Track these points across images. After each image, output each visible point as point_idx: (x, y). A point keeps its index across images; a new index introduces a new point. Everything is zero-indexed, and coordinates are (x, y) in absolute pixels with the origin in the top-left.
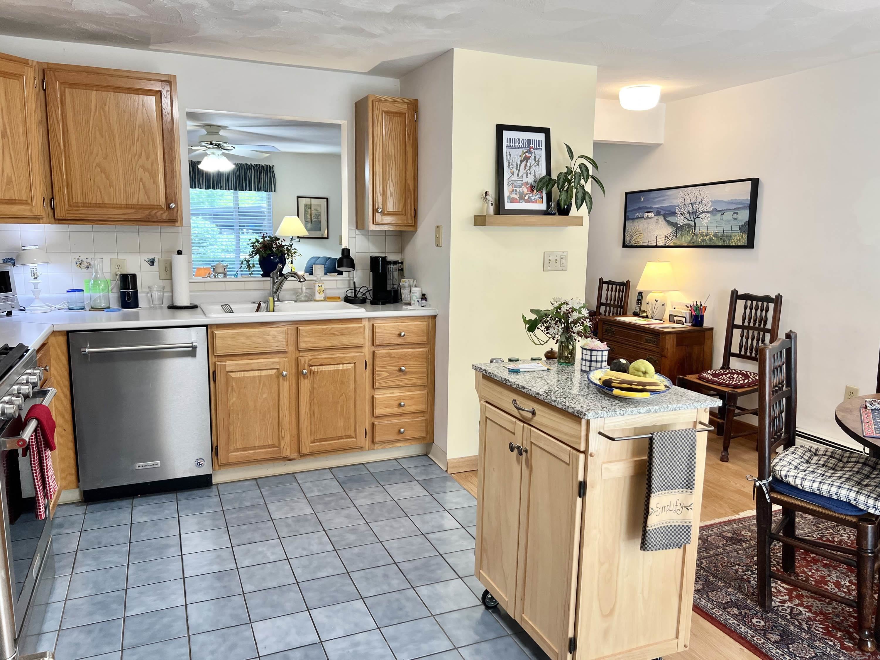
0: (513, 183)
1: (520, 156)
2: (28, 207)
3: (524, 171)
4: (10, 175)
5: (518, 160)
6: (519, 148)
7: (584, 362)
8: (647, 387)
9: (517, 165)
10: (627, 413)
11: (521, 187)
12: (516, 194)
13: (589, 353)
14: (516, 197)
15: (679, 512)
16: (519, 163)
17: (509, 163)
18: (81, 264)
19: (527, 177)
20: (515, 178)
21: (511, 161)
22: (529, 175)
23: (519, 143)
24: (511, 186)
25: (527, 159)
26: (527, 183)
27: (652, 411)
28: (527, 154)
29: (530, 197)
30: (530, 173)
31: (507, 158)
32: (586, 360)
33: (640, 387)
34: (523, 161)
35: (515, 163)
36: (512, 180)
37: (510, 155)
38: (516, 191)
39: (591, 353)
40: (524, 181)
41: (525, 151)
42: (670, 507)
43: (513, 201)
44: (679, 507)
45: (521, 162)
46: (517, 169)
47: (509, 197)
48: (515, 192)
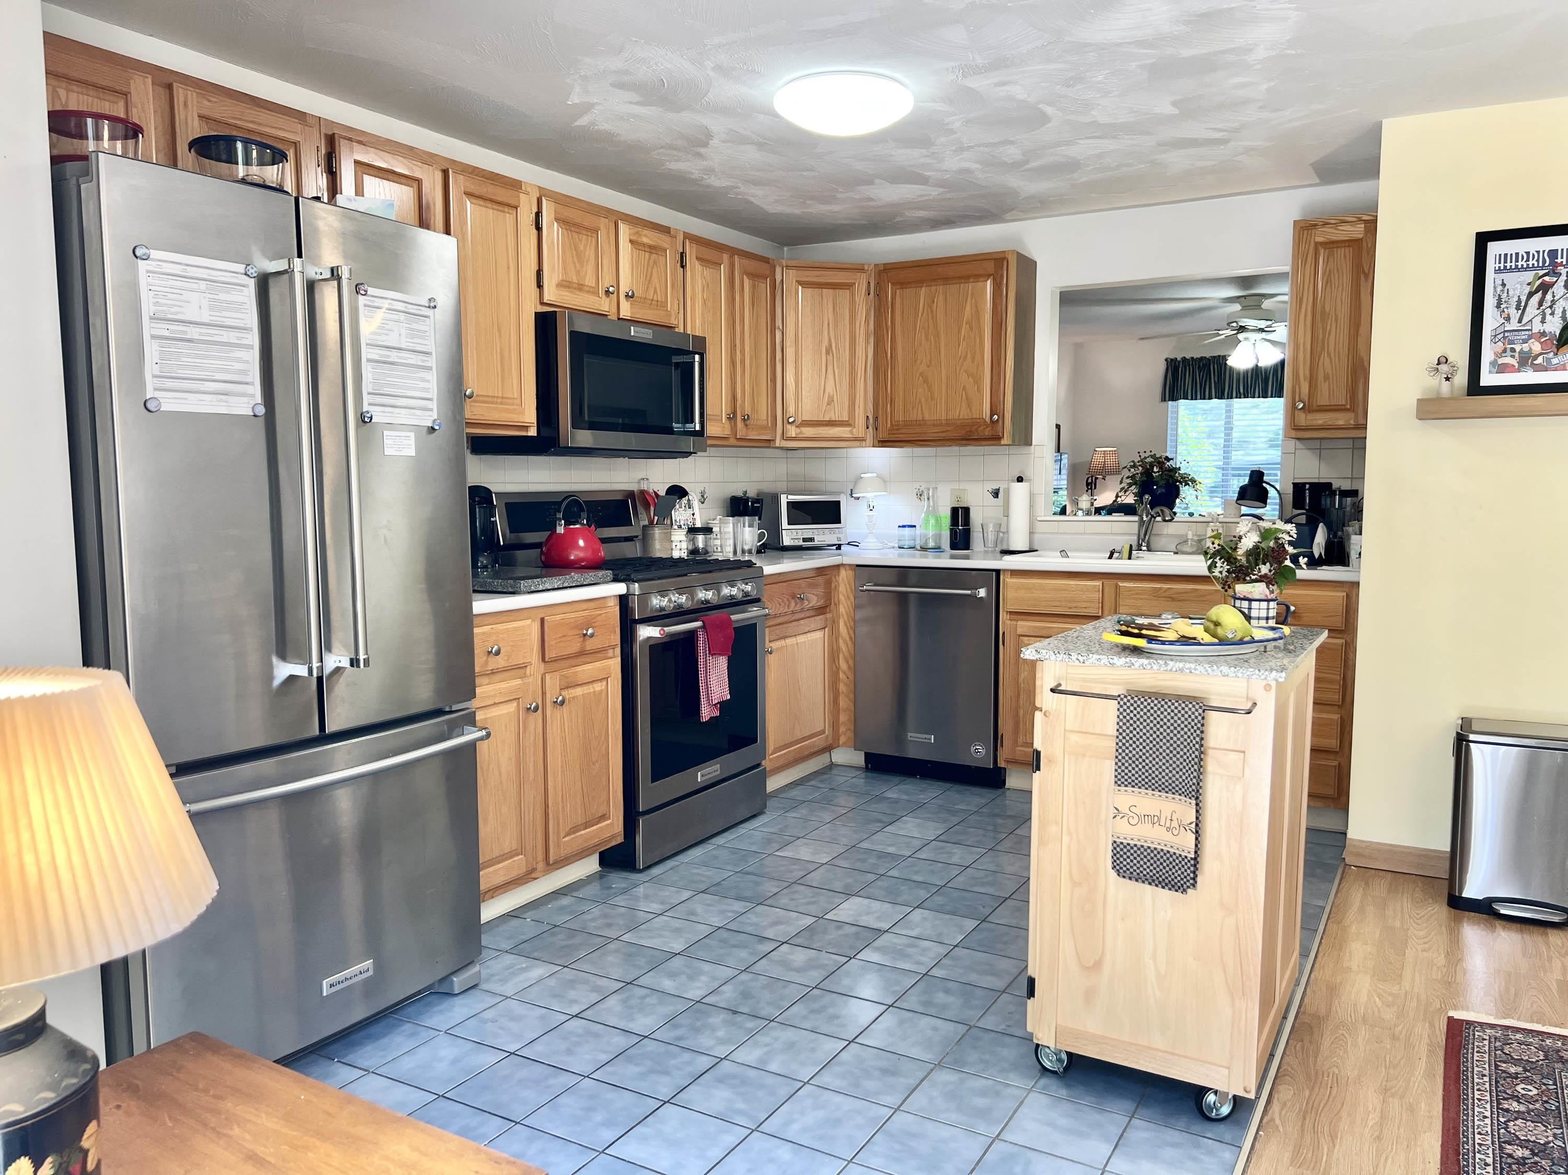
0: (1503, 336)
1: (1529, 284)
2: (848, 429)
3: (1538, 311)
4: (832, 394)
5: (1521, 292)
6: (1527, 269)
9: (1519, 301)
11: (1525, 342)
12: (1513, 357)
14: (1514, 362)
15: (1175, 832)
16: (1524, 298)
17: (1500, 299)
18: (921, 495)
19: (1543, 322)
20: (1514, 325)
21: (1504, 296)
22: (1548, 317)
23: (1528, 260)
24: (1500, 344)
25: (1545, 288)
26: (1543, 334)
28: (1547, 279)
29: (1549, 360)
30: (1552, 314)
31: (1495, 291)
34: (1536, 291)
35: (1516, 299)
36: (1505, 331)
37: (1504, 285)
38: (1513, 350)
40: (1535, 330)
41: (1541, 273)
42: (1159, 819)
43: (1502, 369)
44: (1175, 824)
45: (1531, 295)
46: (1518, 308)
47: (1493, 363)
48: (1509, 353)
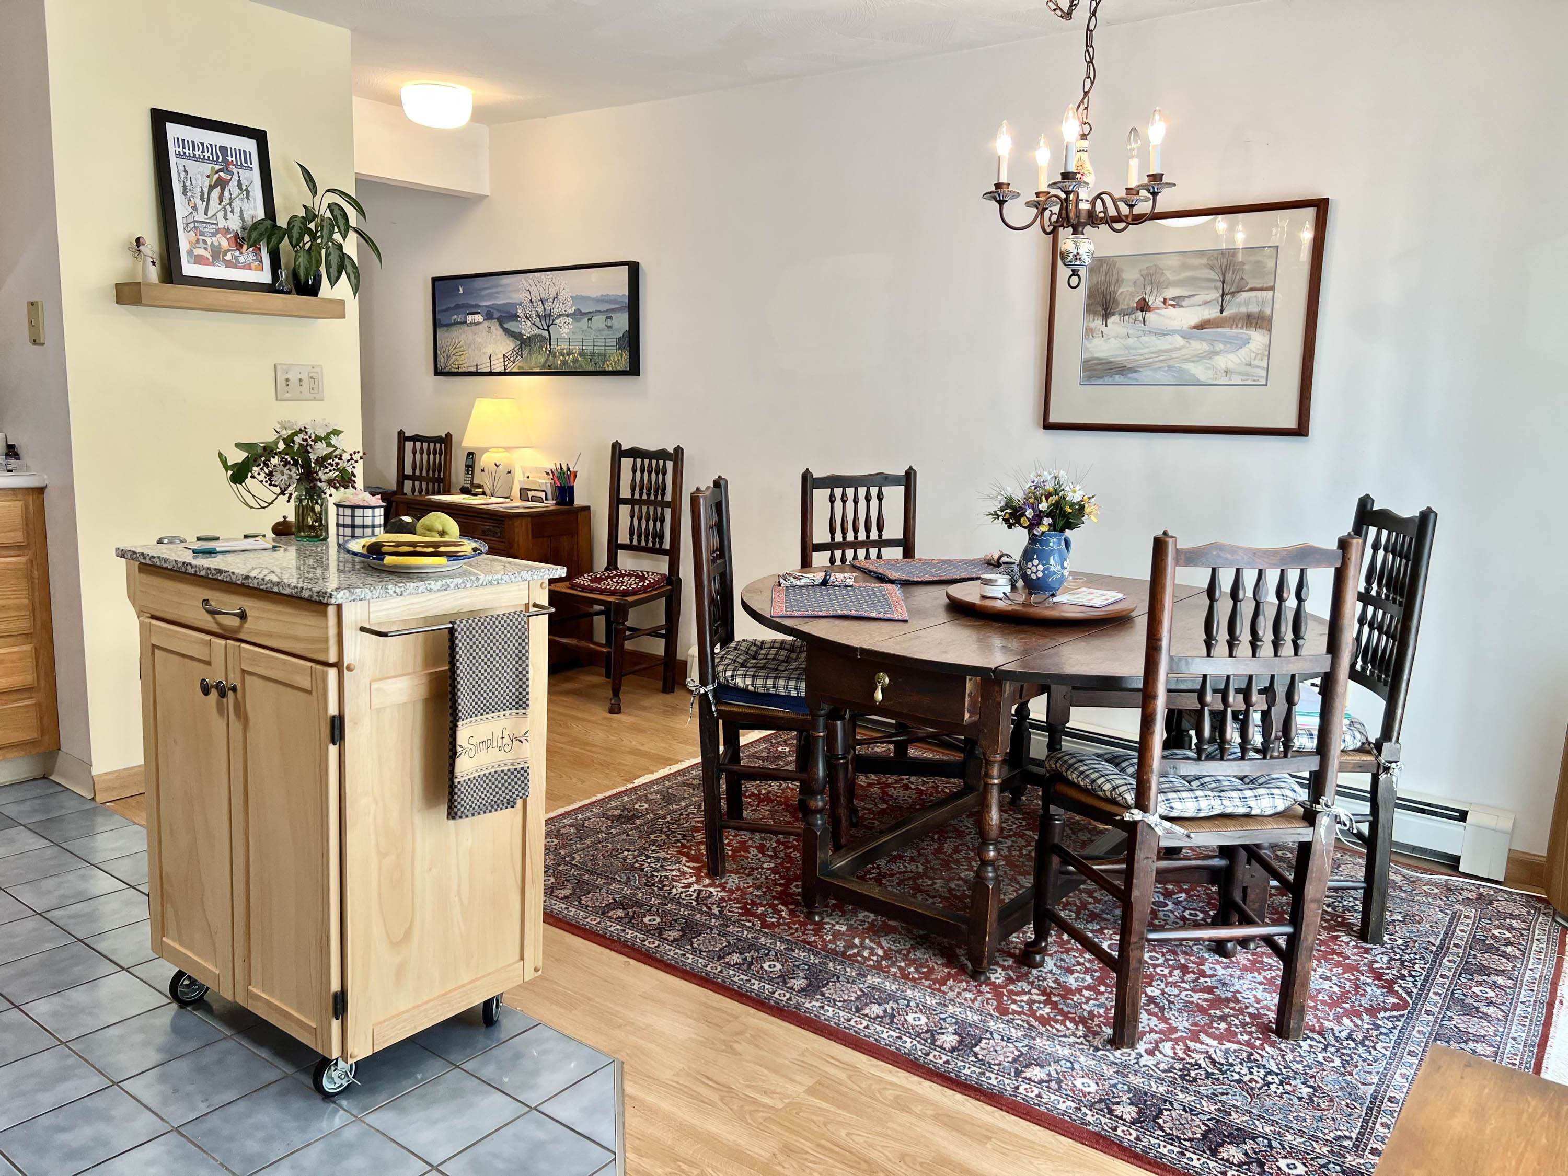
0: (195, 226)
1: (208, 176)
3: (220, 207)
5: (203, 183)
6: (203, 160)
7: (341, 529)
8: (442, 549)
9: (202, 192)
10: (408, 591)
11: (214, 235)
12: (205, 249)
13: (348, 512)
14: (207, 254)
15: (508, 749)
16: (206, 190)
17: (184, 186)
19: (225, 218)
20: (200, 216)
21: (188, 183)
22: (229, 214)
23: (203, 151)
24: (192, 232)
25: (222, 184)
26: (227, 230)
27: (452, 586)
28: (222, 174)
29: (236, 258)
30: (232, 211)
31: (179, 176)
32: (344, 526)
33: (431, 550)
34: (215, 186)
35: (199, 190)
36: (195, 221)
37: (186, 172)
38: (205, 242)
39: (353, 512)
40: (221, 226)
41: (217, 167)
42: (492, 742)
43: (199, 260)
44: (507, 740)
45: (211, 188)
46: (202, 200)
47: (190, 253)
48: (201, 244)
